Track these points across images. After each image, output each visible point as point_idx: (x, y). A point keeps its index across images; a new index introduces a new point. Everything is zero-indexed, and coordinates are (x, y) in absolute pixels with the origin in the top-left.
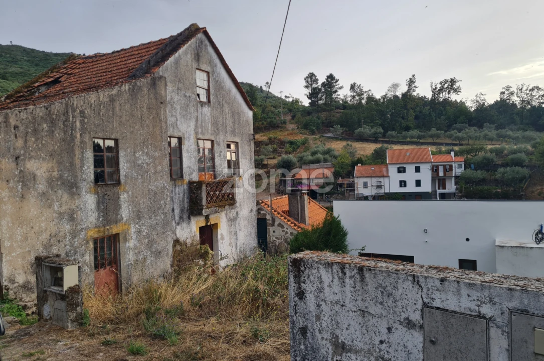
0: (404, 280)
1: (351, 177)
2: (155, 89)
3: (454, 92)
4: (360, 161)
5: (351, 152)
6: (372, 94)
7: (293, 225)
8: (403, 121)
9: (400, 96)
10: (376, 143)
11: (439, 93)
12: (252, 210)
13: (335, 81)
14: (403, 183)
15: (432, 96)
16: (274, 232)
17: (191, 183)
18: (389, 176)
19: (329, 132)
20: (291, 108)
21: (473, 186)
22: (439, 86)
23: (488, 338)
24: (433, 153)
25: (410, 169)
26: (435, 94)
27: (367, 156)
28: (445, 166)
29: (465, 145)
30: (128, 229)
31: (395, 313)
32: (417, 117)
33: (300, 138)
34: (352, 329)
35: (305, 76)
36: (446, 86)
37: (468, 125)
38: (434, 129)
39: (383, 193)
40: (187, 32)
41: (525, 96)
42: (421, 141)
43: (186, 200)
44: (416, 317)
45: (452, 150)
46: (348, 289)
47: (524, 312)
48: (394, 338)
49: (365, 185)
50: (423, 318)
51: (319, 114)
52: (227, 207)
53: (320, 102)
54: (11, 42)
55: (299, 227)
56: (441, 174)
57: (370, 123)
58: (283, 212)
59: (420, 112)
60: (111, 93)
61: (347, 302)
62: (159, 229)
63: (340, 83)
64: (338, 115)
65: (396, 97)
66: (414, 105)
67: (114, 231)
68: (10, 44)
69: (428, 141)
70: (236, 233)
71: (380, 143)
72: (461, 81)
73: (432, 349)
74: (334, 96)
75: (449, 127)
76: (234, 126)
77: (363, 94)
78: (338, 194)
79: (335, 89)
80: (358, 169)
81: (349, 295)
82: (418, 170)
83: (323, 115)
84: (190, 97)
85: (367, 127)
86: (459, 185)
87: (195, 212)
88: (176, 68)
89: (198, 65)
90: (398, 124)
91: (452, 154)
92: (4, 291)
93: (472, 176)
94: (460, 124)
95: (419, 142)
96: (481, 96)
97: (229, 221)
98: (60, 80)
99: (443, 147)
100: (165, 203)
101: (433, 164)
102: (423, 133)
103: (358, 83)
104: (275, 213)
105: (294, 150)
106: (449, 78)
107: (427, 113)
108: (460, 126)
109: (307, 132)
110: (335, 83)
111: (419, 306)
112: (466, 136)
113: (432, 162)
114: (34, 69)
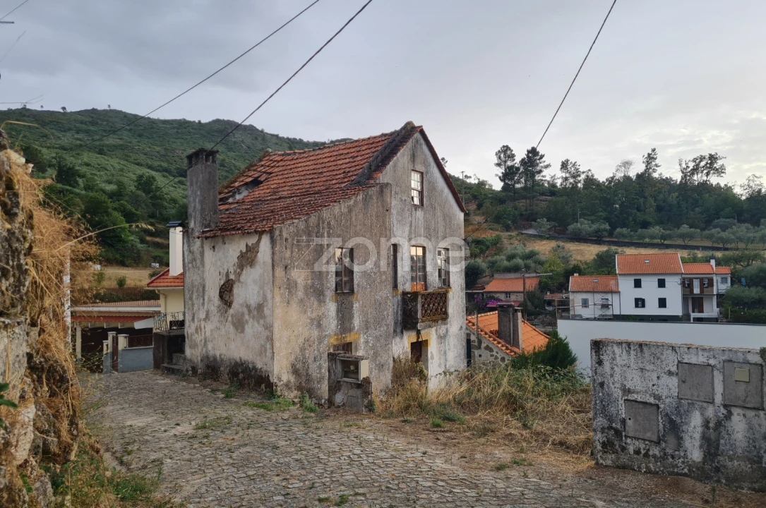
0: (667, 349)
1: (564, 291)
2: (382, 196)
3: (714, 173)
4: (577, 269)
5: (563, 257)
6: (592, 176)
7: (504, 348)
8: (638, 214)
9: (634, 178)
10: (599, 244)
11: (693, 174)
12: (461, 327)
13: (538, 157)
14: (640, 303)
15: (682, 179)
16: (480, 356)
17: (404, 294)
18: (619, 292)
19: (531, 227)
20: (476, 193)
21: (744, 309)
22: (691, 165)
23: (713, 376)
24: (684, 261)
25: (649, 284)
26: (685, 176)
27: (586, 263)
28: (701, 280)
29: (731, 249)
30: (359, 338)
31: (661, 367)
32: (659, 209)
33: (489, 236)
34: (635, 380)
35: (497, 150)
36: (703, 164)
37: (736, 221)
38: (685, 226)
39: (610, 316)
40: (403, 131)
42: (666, 242)
43: (399, 312)
44: (674, 369)
45: (713, 257)
46: (632, 357)
47: (730, 361)
48: (661, 382)
49: (585, 304)
50: (678, 369)
51: (516, 202)
52: (440, 322)
53: (518, 186)
54: (109, 106)
55: (512, 351)
56: (697, 290)
57: (590, 215)
58: (491, 332)
59: (664, 201)
60: (349, 204)
61: (632, 364)
62: (382, 341)
63: (546, 160)
64: (544, 205)
65: (627, 178)
66: (655, 191)
67: (348, 340)
68: (108, 109)
69: (677, 243)
70: (445, 353)
71: (604, 245)
72: (725, 158)
73: (683, 385)
74: (538, 177)
75: (708, 223)
76: (445, 230)
77: (579, 176)
78: (546, 314)
79: (538, 168)
80: (574, 280)
81: (633, 360)
82: (662, 284)
83: (522, 204)
84: (405, 200)
85: (586, 222)
86: (723, 306)
87: (409, 326)
88: (395, 171)
89: (414, 166)
90: (631, 219)
91: (713, 262)
92: (274, 387)
93: (743, 295)
94: (724, 220)
95: (662, 244)
96: (756, 179)
97: (438, 338)
98: (259, 179)
99: (698, 252)
100: (388, 314)
101: (683, 276)
102: (668, 232)
103: (572, 160)
104: (482, 333)
105: (482, 252)
106: (706, 154)
107: (675, 202)
108: (724, 222)
109: (499, 227)
110: (539, 159)
111: (676, 363)
112: (733, 237)
113: (682, 274)
114: (136, 140)
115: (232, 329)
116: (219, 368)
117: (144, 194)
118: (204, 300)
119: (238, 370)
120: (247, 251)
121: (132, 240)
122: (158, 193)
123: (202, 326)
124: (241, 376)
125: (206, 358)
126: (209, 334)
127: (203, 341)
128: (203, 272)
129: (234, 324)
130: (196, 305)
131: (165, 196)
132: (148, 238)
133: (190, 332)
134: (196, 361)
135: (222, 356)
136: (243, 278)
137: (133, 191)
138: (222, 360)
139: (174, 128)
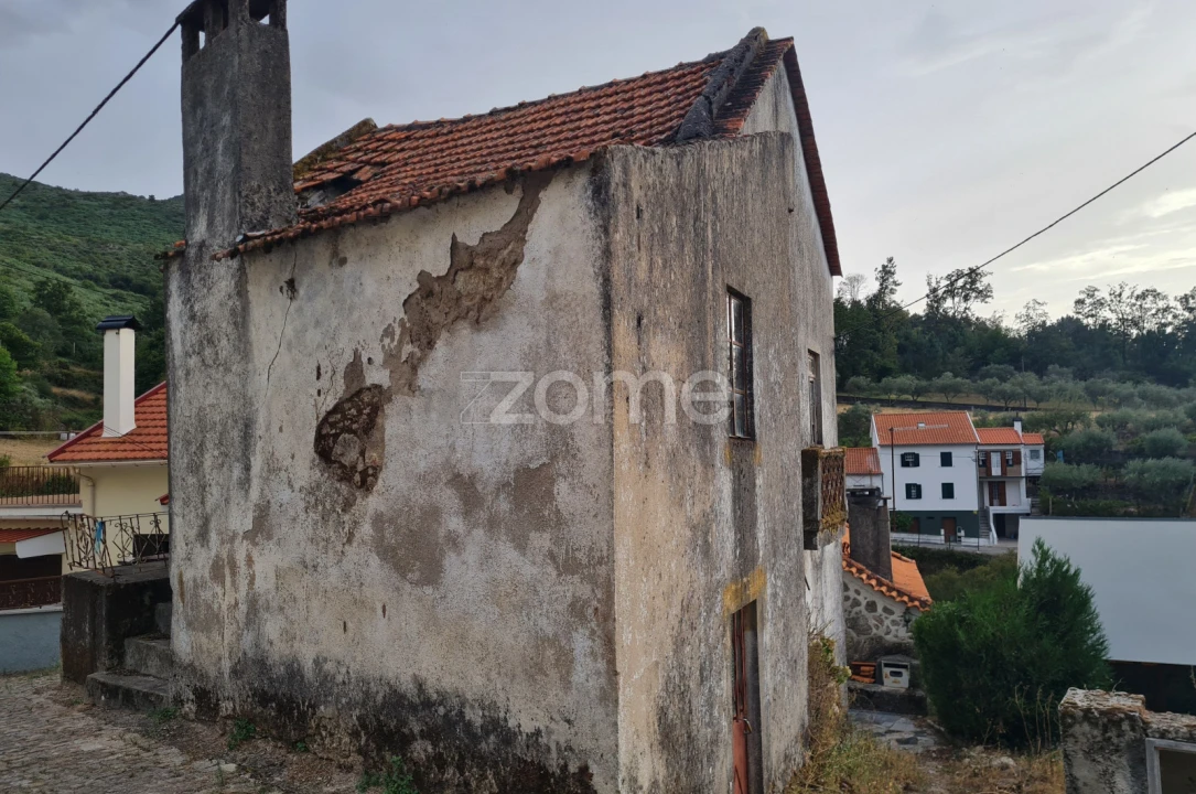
3: (976, 297)
8: (875, 355)
9: (864, 303)
11: (946, 298)
14: (913, 491)
18: (881, 473)
21: (1070, 498)
22: (944, 284)
25: (929, 458)
28: (1003, 453)
29: (1033, 409)
32: (901, 349)
36: (960, 283)
38: (949, 374)
41: (1128, 310)
42: (920, 399)
56: (996, 471)
59: (908, 338)
65: (856, 304)
67: (752, 592)
69: (936, 400)
72: (991, 273)
75: (976, 371)
82: (946, 460)
91: (1018, 426)
93: (1068, 476)
94: (997, 366)
95: (916, 402)
96: (1037, 306)
98: (356, 177)
99: (986, 413)
101: (978, 448)
102: (924, 383)
106: (965, 268)
107: (922, 340)
108: (997, 369)
112: (1020, 391)
113: (978, 444)
114: (36, 225)
115: (375, 568)
116: (314, 707)
117: (48, 315)
118: (247, 468)
119: (403, 723)
120: (454, 270)
121: (24, 391)
122: (74, 313)
123: (240, 557)
124: (421, 749)
125: (253, 665)
126: (271, 584)
127: (243, 608)
128: (245, 376)
129: (386, 552)
130: (215, 490)
131: (88, 319)
132: (55, 390)
133: (188, 575)
134: (212, 672)
135: (329, 667)
136: (428, 376)
137: (28, 309)
138: (326, 680)
139: (106, 207)
